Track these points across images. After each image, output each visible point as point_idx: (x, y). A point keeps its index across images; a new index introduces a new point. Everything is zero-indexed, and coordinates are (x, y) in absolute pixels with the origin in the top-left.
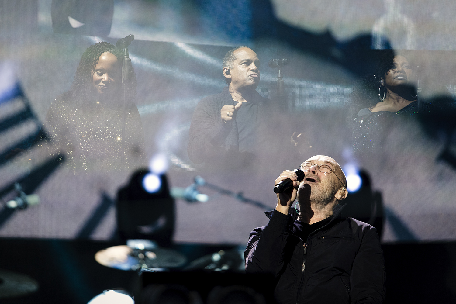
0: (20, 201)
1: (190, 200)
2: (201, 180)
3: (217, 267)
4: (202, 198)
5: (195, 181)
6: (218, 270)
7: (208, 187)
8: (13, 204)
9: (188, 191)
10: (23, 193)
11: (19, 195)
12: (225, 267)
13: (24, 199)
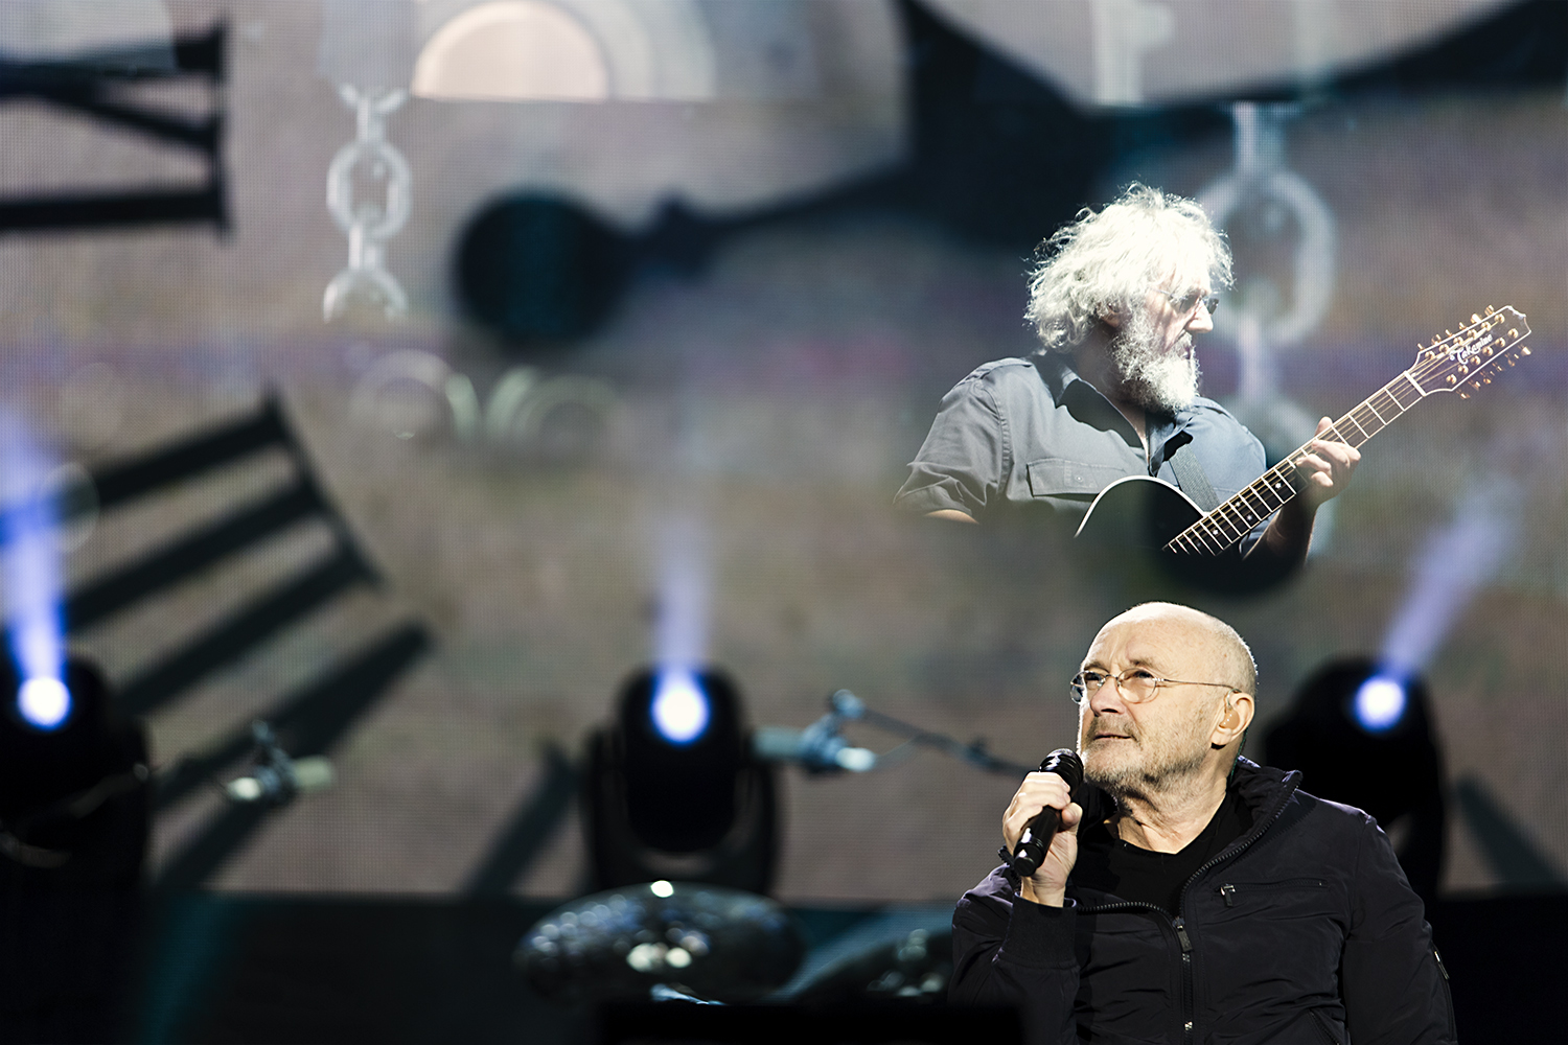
0: (270, 778)
1: (818, 767)
2: (851, 703)
3: (905, 984)
4: (856, 759)
5: (833, 707)
6: (908, 992)
7: (874, 724)
8: (246, 788)
9: (810, 736)
10: (279, 754)
11: (265, 760)
12: (932, 984)
13: (281, 773)
